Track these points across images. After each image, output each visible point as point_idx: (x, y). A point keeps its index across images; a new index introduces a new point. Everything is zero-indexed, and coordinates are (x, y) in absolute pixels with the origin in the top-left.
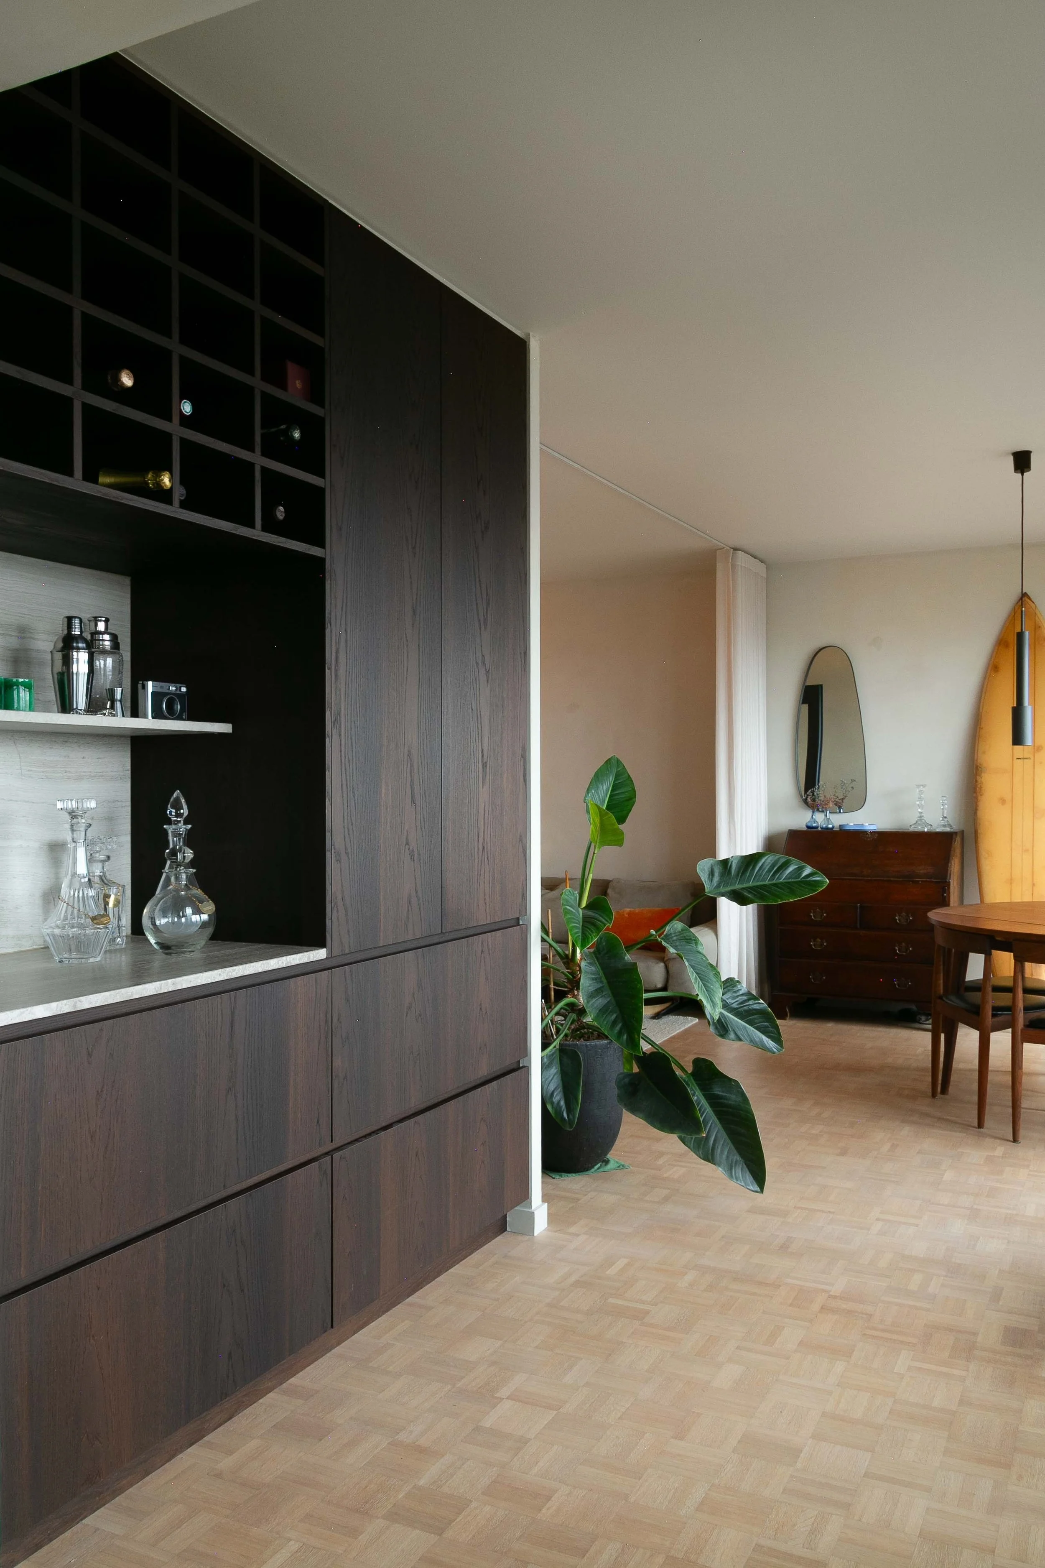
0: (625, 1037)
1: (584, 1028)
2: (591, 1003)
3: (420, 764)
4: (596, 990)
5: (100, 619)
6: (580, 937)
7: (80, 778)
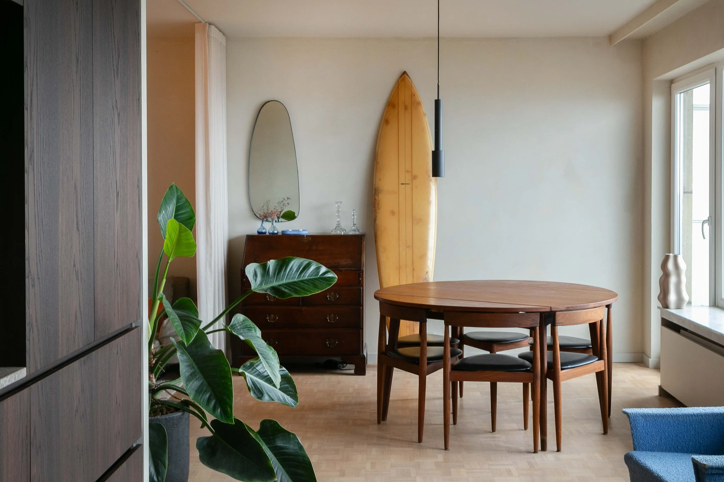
0: (219, 410)
1: (158, 404)
2: (189, 385)
4: (191, 375)
6: (184, 334)
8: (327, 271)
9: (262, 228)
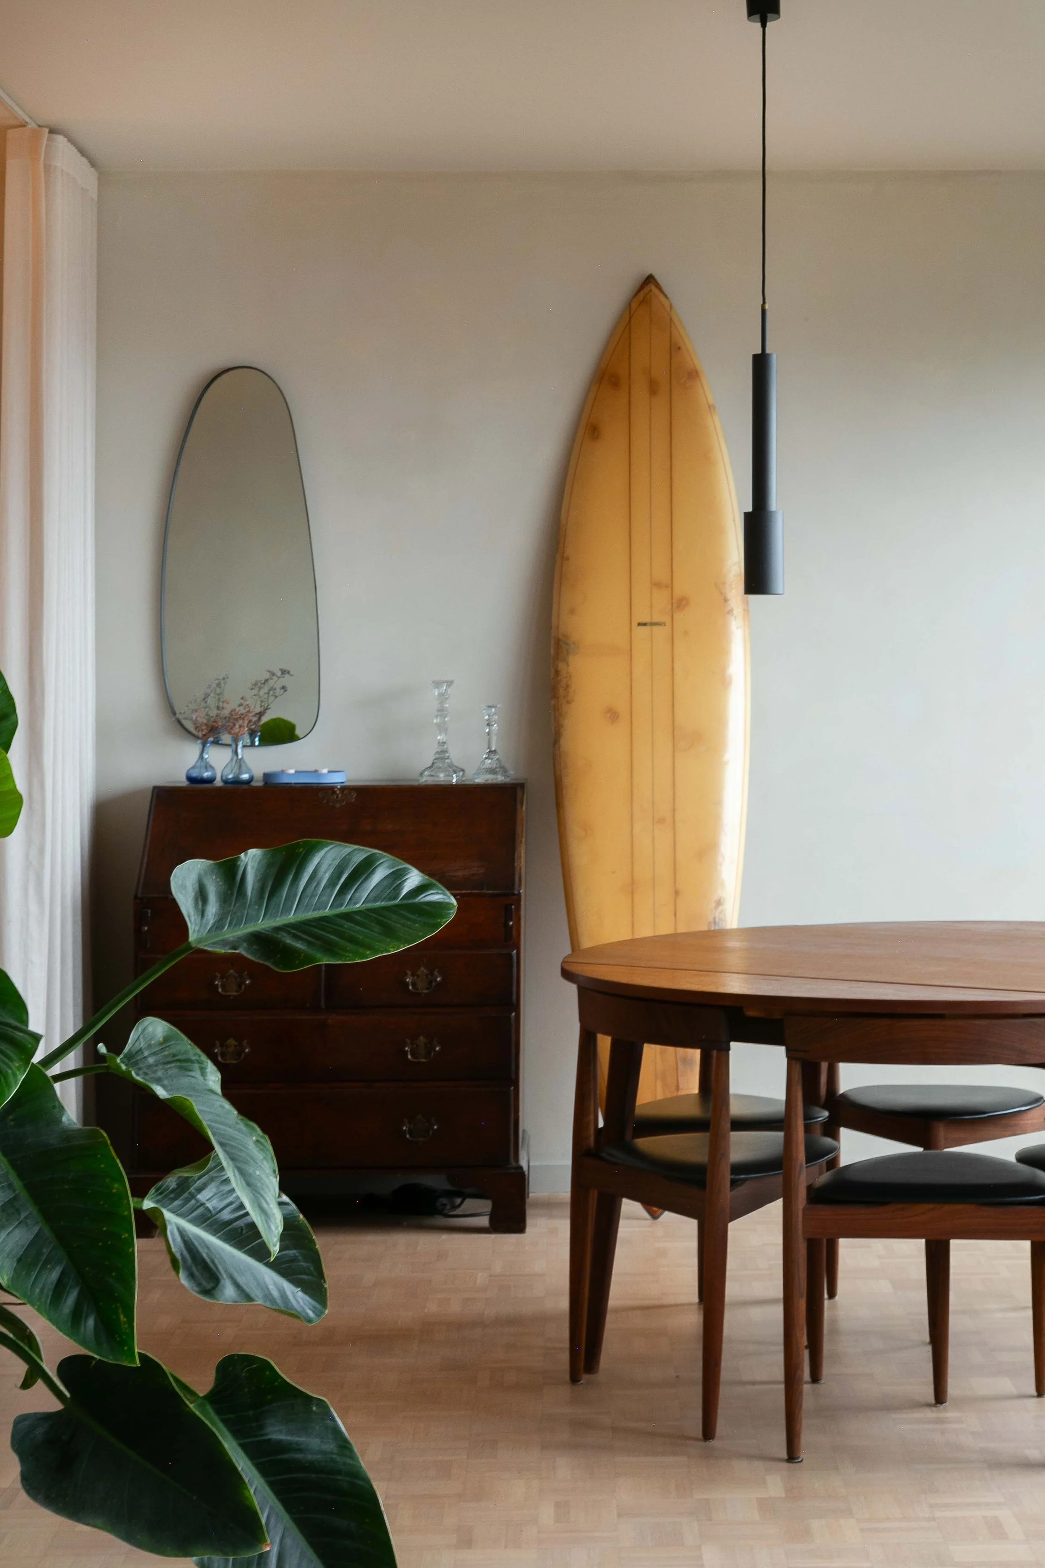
8: (426, 882)
9: (203, 764)
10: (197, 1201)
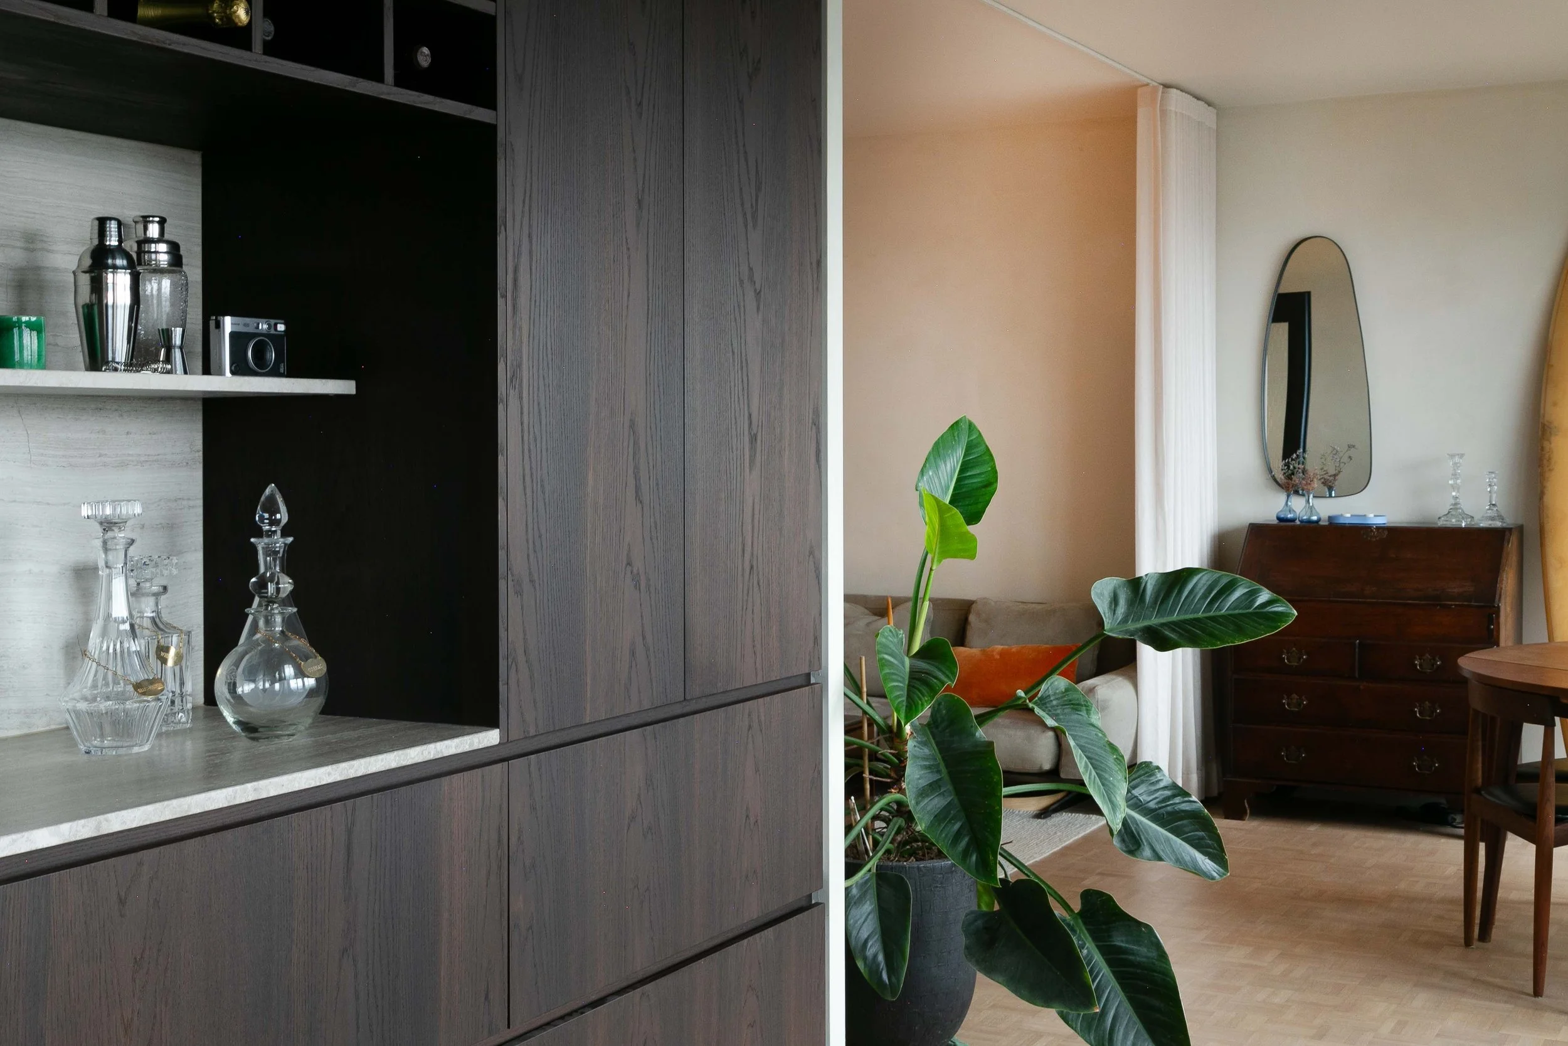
0: (974, 858)
1: (917, 841)
2: (922, 804)
3: (649, 438)
4: (930, 785)
5: (151, 219)
6: (905, 703)
7: (123, 465)
8: (1273, 598)
9: (1288, 509)
10: (1132, 794)
